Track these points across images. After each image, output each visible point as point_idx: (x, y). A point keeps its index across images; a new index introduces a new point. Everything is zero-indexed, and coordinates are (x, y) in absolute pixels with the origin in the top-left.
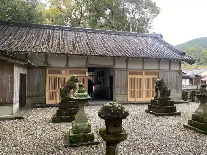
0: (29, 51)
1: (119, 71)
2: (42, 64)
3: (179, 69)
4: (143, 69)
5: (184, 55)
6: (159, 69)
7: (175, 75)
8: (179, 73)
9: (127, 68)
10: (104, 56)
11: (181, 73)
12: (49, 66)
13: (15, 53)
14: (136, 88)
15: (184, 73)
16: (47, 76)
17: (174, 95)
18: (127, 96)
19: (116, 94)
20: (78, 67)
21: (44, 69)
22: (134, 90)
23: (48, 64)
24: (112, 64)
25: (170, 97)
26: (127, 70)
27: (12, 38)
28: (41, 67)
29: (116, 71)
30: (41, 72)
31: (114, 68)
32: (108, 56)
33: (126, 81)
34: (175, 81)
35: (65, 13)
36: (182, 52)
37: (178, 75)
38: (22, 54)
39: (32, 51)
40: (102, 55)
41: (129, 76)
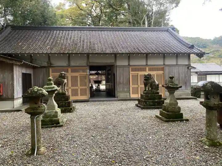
0: (32, 53)
1: (121, 68)
2: (45, 64)
3: (187, 64)
4: (147, 65)
5: (193, 48)
6: (164, 64)
7: (183, 70)
8: (188, 68)
9: (129, 65)
10: (102, 54)
11: (190, 68)
12: (52, 65)
13: (20, 55)
14: (139, 84)
15: (194, 67)
16: (50, 75)
17: (182, 91)
18: (130, 93)
19: (118, 91)
20: (79, 65)
21: (47, 69)
22: (137, 86)
23: (51, 64)
24: (113, 61)
25: (158, 91)
26: (129, 66)
27: (20, 42)
28: (44, 67)
29: (117, 68)
30: (45, 71)
31: (115, 65)
32: (107, 54)
33: (128, 78)
34: (183, 76)
35: (85, 11)
36: (190, 45)
37: (186, 70)
38: (26, 55)
39: (35, 52)
40: (100, 53)
41: (131, 72)
